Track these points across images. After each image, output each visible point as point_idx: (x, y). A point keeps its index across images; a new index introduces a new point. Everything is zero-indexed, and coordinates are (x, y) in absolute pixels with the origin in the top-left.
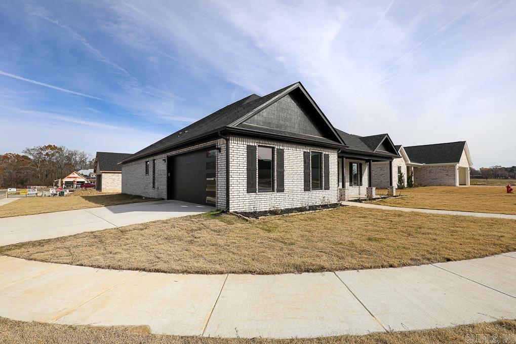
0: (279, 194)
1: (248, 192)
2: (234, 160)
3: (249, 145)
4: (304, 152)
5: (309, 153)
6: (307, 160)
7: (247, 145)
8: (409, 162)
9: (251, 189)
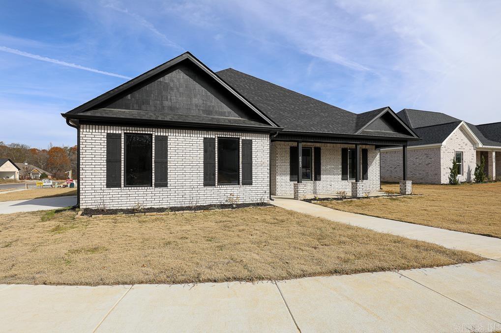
0: (158, 189)
1: (109, 185)
2: (87, 151)
3: (110, 133)
4: (205, 139)
5: (215, 138)
6: (209, 149)
7: (107, 133)
8: (481, 145)
9: (112, 182)
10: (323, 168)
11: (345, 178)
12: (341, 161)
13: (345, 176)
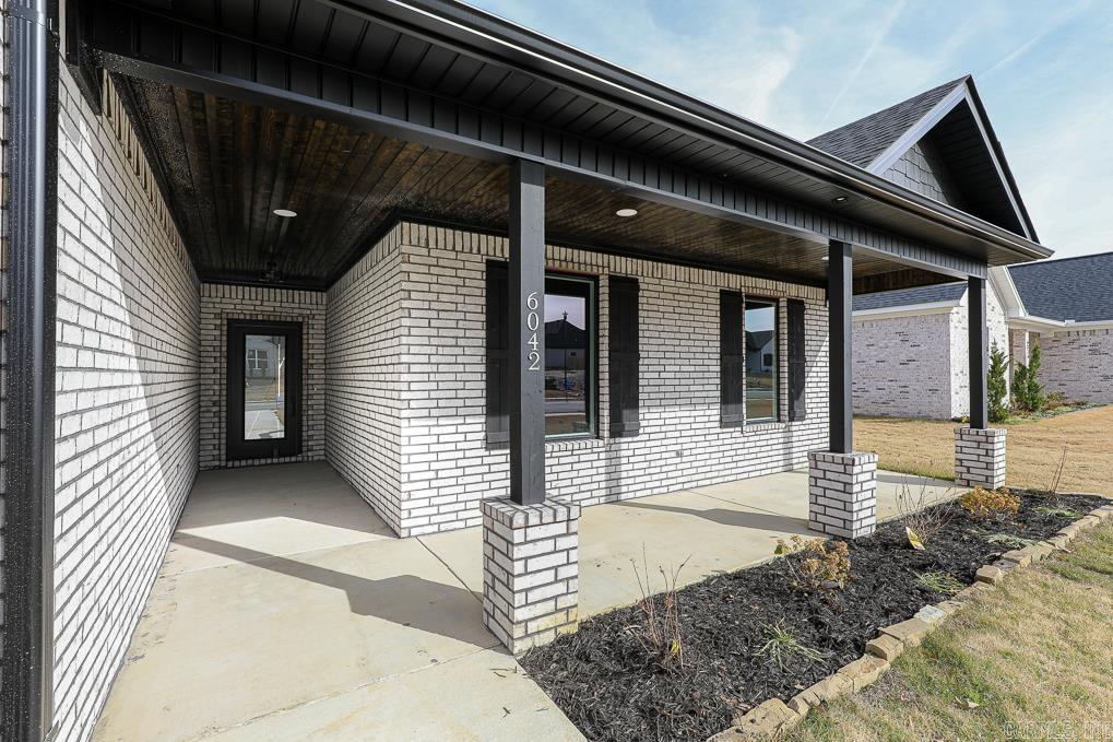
8: (1022, 313)
10: (647, 374)
11: (734, 417)
12: (715, 346)
13: (731, 407)
